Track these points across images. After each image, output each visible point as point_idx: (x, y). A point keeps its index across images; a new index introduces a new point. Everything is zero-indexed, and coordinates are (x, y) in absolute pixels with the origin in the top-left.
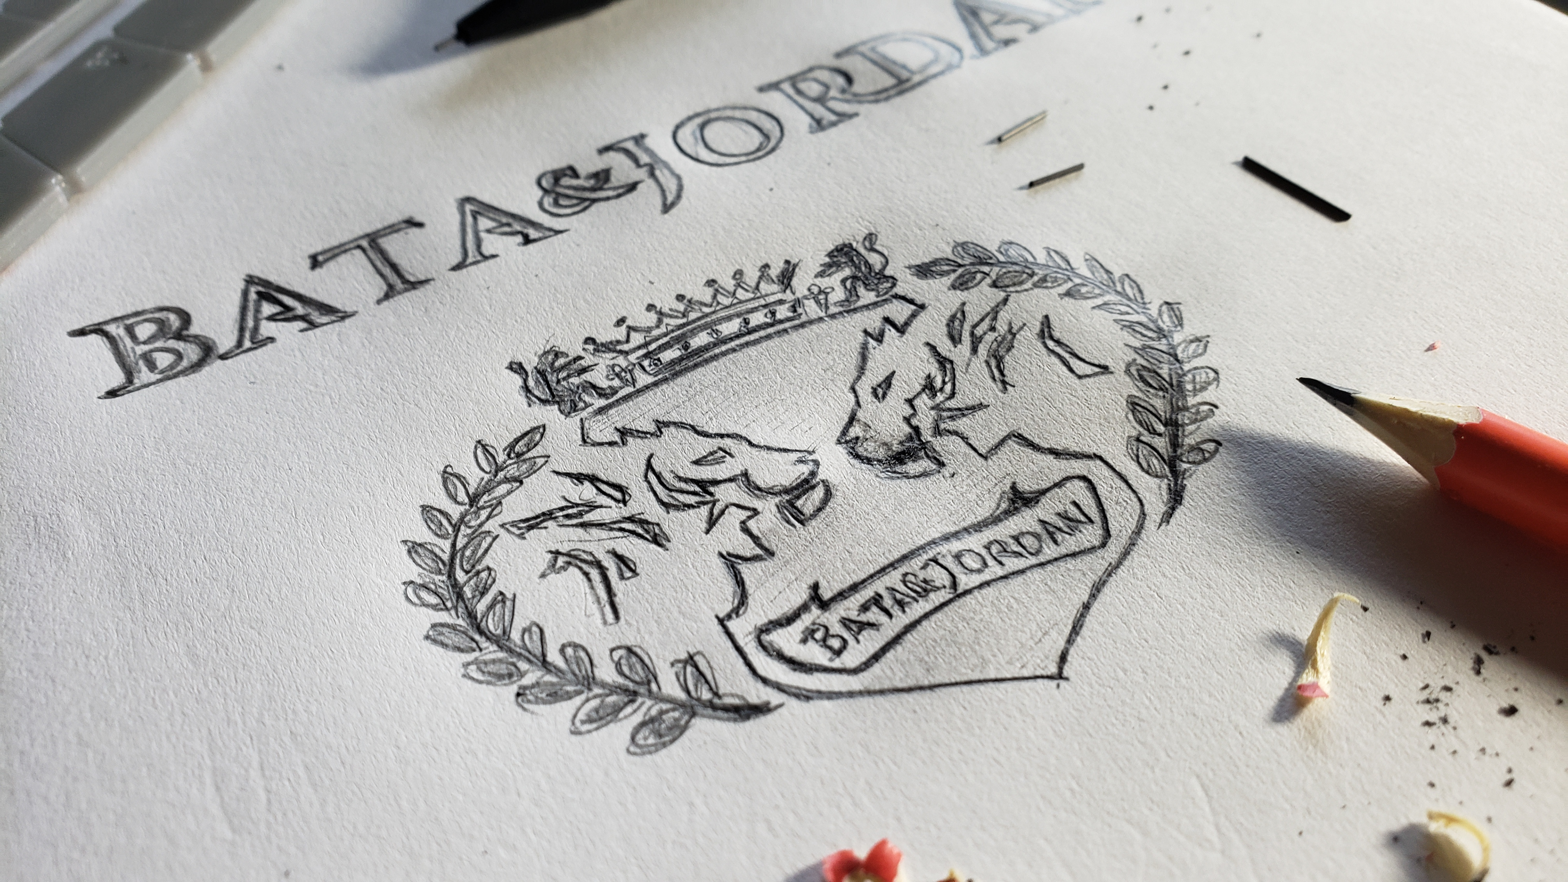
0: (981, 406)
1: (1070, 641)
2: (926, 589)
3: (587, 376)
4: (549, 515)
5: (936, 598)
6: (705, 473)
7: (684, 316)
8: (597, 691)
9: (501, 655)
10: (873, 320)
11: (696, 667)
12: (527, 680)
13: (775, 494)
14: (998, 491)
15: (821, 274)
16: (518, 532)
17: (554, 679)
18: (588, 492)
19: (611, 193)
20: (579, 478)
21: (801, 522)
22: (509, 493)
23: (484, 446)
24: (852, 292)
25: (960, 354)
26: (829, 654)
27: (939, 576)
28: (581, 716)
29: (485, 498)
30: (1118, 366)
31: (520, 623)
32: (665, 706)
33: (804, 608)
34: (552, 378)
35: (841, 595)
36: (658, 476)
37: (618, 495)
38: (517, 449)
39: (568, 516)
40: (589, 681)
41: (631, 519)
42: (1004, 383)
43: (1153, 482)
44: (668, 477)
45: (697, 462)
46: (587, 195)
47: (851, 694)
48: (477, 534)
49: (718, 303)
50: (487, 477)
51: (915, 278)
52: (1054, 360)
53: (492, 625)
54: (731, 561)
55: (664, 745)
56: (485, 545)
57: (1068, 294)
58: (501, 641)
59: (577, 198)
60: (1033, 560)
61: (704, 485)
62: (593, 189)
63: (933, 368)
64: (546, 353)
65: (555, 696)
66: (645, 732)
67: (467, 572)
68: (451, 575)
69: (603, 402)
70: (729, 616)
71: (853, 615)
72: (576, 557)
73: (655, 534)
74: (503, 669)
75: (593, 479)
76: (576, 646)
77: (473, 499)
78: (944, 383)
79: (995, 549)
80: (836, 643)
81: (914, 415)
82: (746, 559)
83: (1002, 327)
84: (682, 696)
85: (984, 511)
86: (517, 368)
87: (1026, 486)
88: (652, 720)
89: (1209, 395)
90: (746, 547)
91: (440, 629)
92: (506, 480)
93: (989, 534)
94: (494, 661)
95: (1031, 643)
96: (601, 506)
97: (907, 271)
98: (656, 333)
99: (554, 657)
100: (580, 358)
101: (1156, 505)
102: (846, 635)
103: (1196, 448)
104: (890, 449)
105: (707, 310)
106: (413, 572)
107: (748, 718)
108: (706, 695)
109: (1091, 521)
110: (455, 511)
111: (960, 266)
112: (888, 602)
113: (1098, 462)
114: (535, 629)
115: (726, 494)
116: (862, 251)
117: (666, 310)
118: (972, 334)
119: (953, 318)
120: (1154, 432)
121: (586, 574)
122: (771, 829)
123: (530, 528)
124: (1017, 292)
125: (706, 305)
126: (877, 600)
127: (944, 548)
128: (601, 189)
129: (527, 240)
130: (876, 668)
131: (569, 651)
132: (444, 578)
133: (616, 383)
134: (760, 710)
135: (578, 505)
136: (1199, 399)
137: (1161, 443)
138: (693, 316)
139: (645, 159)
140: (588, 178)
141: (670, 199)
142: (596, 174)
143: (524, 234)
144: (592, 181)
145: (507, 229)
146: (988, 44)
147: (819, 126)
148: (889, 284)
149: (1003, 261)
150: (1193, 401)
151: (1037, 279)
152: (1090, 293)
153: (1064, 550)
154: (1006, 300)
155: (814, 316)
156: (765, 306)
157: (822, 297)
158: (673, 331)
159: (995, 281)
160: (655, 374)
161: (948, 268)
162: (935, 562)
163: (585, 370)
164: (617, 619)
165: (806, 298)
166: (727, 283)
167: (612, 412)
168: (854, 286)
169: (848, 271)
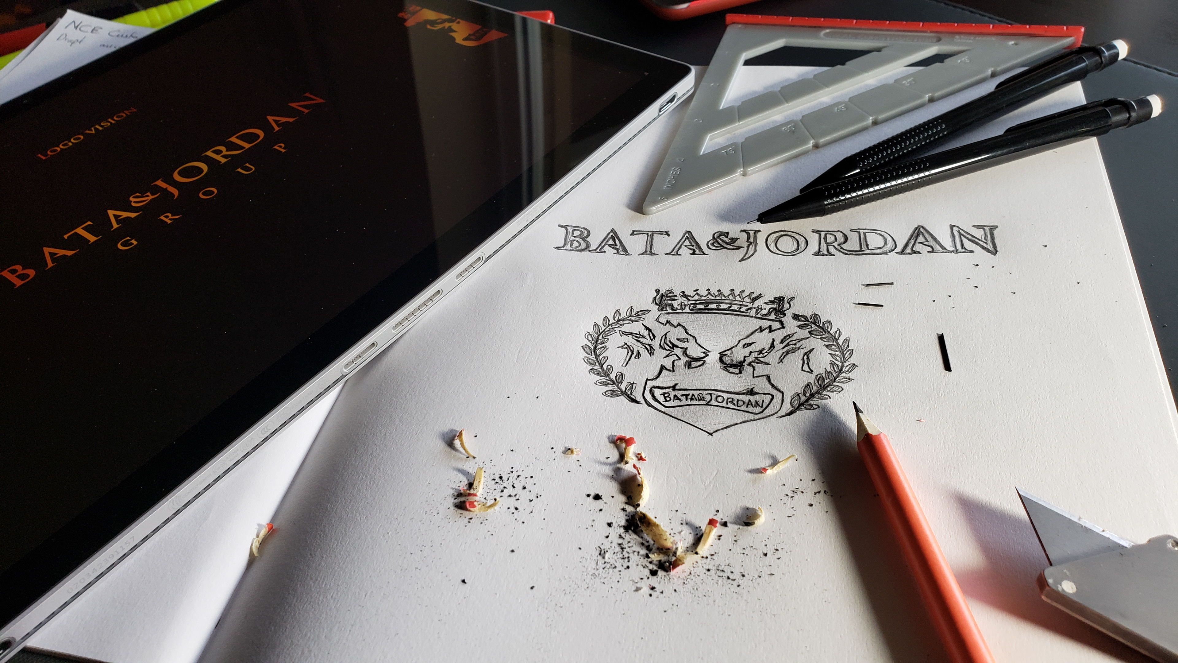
0: (768, 364)
1: (722, 429)
2: (703, 399)
3: (673, 302)
4: (632, 334)
5: (702, 402)
7: (715, 297)
8: (607, 378)
9: (595, 359)
10: (765, 324)
11: (632, 386)
12: (595, 368)
13: (688, 357)
14: (748, 387)
15: (766, 303)
16: (621, 334)
17: (601, 371)
18: (646, 333)
19: (731, 247)
20: (647, 328)
21: (689, 368)
22: (628, 323)
23: (632, 308)
24: (769, 313)
25: (778, 346)
26: (664, 400)
27: (708, 398)
28: (600, 381)
29: (621, 322)
30: (816, 372)
31: (604, 355)
32: (618, 390)
33: (669, 388)
34: (664, 298)
35: (680, 390)
36: (666, 338)
37: (652, 337)
38: (639, 313)
39: (636, 337)
40: (608, 375)
41: (649, 345)
42: (781, 361)
43: (789, 406)
44: (668, 339)
45: (678, 339)
46: (725, 245)
47: (660, 411)
48: (612, 330)
49: (729, 297)
50: (626, 317)
51: (791, 318)
52: (802, 362)
53: (598, 352)
54: (663, 368)
55: (611, 397)
56: (612, 333)
57: (827, 346)
58: (597, 357)
59: (720, 244)
60: (736, 408)
61: (674, 346)
62: (727, 244)
63: (767, 347)
64: (669, 290)
65: (598, 374)
66: (610, 392)
67: (603, 337)
68: (599, 336)
69: (671, 311)
70: (650, 380)
71: (678, 396)
72: (629, 347)
73: (652, 352)
74: (592, 362)
75: (650, 330)
76: (612, 367)
77: (619, 320)
78: (766, 352)
79: (729, 400)
80: (668, 399)
81: (748, 357)
82: (667, 369)
83: (798, 345)
84: (624, 390)
85: (738, 390)
86: (657, 291)
87: (755, 390)
88: (613, 391)
89: (830, 394)
90: (669, 367)
91: (586, 346)
92: (630, 320)
93: (732, 396)
94: (592, 360)
95: (713, 424)
96: (646, 338)
97: (792, 314)
98: (703, 298)
99: (605, 366)
100: (676, 296)
101: (784, 412)
102: (672, 399)
103: (811, 405)
104: (732, 362)
105: (723, 298)
106: (591, 331)
107: (633, 402)
108: (629, 393)
109: (762, 407)
110: (612, 321)
111: (808, 321)
112: (689, 397)
113: (781, 394)
114: (606, 358)
115: (678, 351)
116: (786, 301)
117: (712, 293)
118: (789, 343)
119: (789, 335)
120: (805, 395)
121: (628, 352)
122: (616, 425)
123: (625, 335)
124: (814, 337)
125: (724, 296)
126: (687, 396)
127: (715, 392)
128: (730, 245)
129: (694, 253)
130: (671, 409)
131: (609, 367)
132: (597, 336)
133: (679, 308)
134: (638, 402)
135: (640, 335)
136: (828, 393)
137: (803, 399)
138: (718, 298)
139: (752, 240)
140: (730, 239)
141: (746, 257)
142: (733, 239)
143: (694, 251)
144: (730, 241)
145: (691, 247)
146: (908, 250)
147: (818, 253)
148: (782, 316)
149: (821, 325)
150: (825, 393)
151: (824, 336)
152: (834, 348)
153: (747, 409)
154: (808, 338)
155: (751, 315)
156: (740, 305)
157: (759, 310)
158: (708, 300)
159: (811, 331)
160: (691, 310)
161: (803, 319)
162: (711, 394)
163: (674, 300)
164: (626, 366)
165: (754, 308)
166: (737, 292)
167: (670, 315)
168: (772, 312)
169: (775, 306)
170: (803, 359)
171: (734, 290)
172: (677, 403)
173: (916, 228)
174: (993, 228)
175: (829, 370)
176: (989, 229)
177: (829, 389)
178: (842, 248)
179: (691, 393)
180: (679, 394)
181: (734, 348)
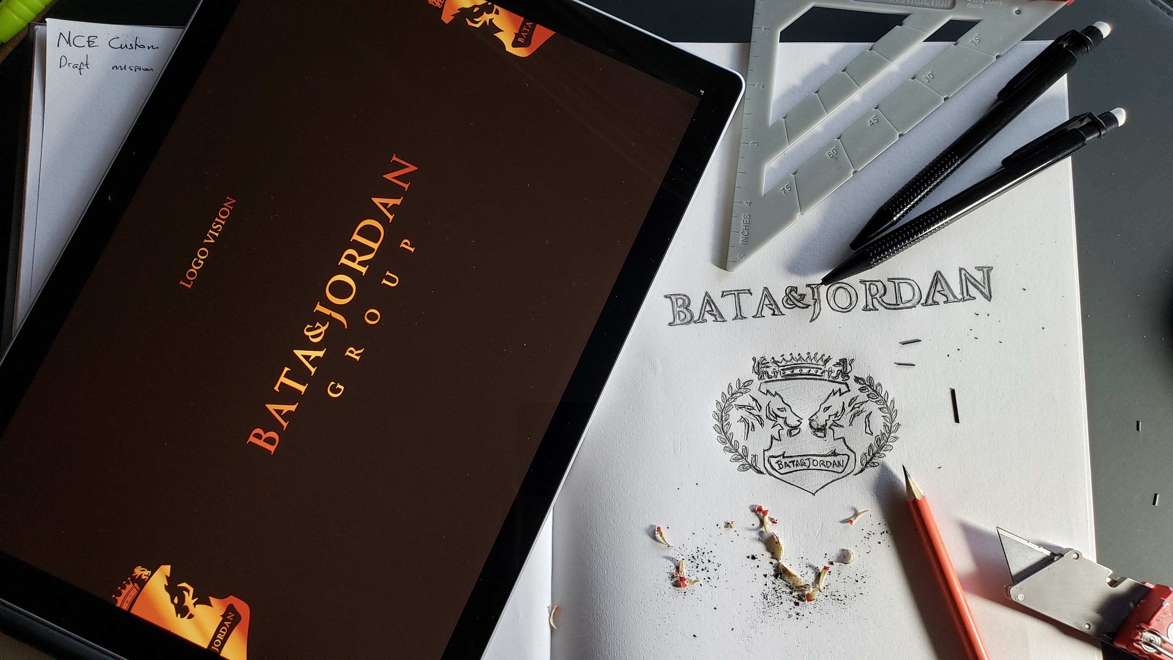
0: (842, 427)
1: (820, 489)
2: (804, 464)
3: (767, 369)
4: (744, 406)
5: (804, 467)
6: (778, 413)
8: (737, 454)
9: (724, 437)
10: (836, 387)
11: (755, 457)
12: (727, 445)
13: (789, 426)
14: (831, 449)
15: (834, 365)
16: (737, 408)
18: (754, 404)
19: (801, 305)
20: (754, 399)
21: (790, 436)
22: (740, 396)
23: (739, 380)
24: (838, 375)
25: (848, 409)
26: (779, 468)
27: (807, 463)
28: (733, 458)
29: (735, 395)
30: (875, 435)
31: (730, 431)
32: (747, 463)
33: (780, 456)
34: (760, 366)
35: (788, 457)
36: (769, 408)
37: (760, 409)
38: (745, 384)
39: (748, 409)
40: (737, 451)
41: (759, 416)
42: (851, 423)
43: (860, 465)
44: (771, 409)
45: (778, 409)
46: (796, 303)
47: (778, 478)
48: (730, 405)
49: (807, 361)
50: (737, 389)
51: (854, 381)
52: (865, 424)
53: (725, 430)
54: (772, 438)
55: (744, 471)
56: (730, 408)
57: (880, 409)
58: (725, 434)
59: (792, 302)
60: (826, 469)
61: (777, 416)
63: (840, 410)
64: (762, 357)
65: (730, 451)
66: (741, 467)
67: (725, 414)
68: (722, 413)
69: (767, 379)
70: (766, 451)
71: (788, 462)
72: (745, 420)
75: (756, 401)
76: (737, 442)
77: (732, 394)
78: (840, 415)
79: (822, 462)
80: (781, 466)
82: (775, 439)
83: (861, 409)
84: (750, 463)
85: (825, 453)
86: (754, 359)
87: (837, 451)
88: (744, 465)
89: (885, 453)
90: (777, 437)
91: (716, 426)
92: (740, 392)
93: (822, 458)
94: (723, 438)
95: (814, 485)
96: (755, 409)
97: (854, 377)
98: (789, 363)
100: (768, 363)
101: (857, 470)
102: (784, 466)
103: (874, 463)
104: (818, 426)
105: (803, 362)
106: (715, 409)
107: (759, 473)
108: (754, 465)
109: (843, 467)
110: (728, 396)
111: (865, 384)
113: (854, 454)
114: (732, 434)
115: (780, 421)
116: (848, 364)
117: (794, 357)
118: (854, 406)
119: (853, 398)
120: (869, 455)
121: (745, 425)
123: (740, 408)
124: (871, 401)
125: (804, 360)
126: (793, 462)
127: (812, 457)
128: (799, 302)
129: (774, 314)
130: (785, 475)
131: (736, 442)
133: (773, 375)
134: (762, 473)
135: (751, 407)
136: (883, 452)
137: (869, 458)
139: (816, 297)
140: (799, 295)
141: (815, 317)
142: (801, 295)
143: (774, 312)
144: (799, 297)
145: (770, 306)
146: (930, 301)
147: (866, 309)
148: (847, 378)
149: (875, 389)
150: (882, 452)
151: (877, 399)
152: (885, 411)
153: (833, 470)
154: (867, 401)
155: (825, 378)
156: (816, 368)
157: (830, 373)
158: (792, 365)
159: (869, 394)
160: (782, 377)
161: (862, 382)
162: (809, 459)
163: (768, 367)
164: (747, 439)
165: (826, 371)
166: (812, 356)
167: (768, 383)
168: (839, 374)
169: (841, 368)
170: (866, 422)
171: (809, 353)
172: (787, 469)
173: (936, 274)
174: (990, 269)
175: (883, 432)
176: (987, 271)
177: (884, 449)
178: (882, 301)
179: (795, 459)
180: (788, 460)
181: (818, 413)
